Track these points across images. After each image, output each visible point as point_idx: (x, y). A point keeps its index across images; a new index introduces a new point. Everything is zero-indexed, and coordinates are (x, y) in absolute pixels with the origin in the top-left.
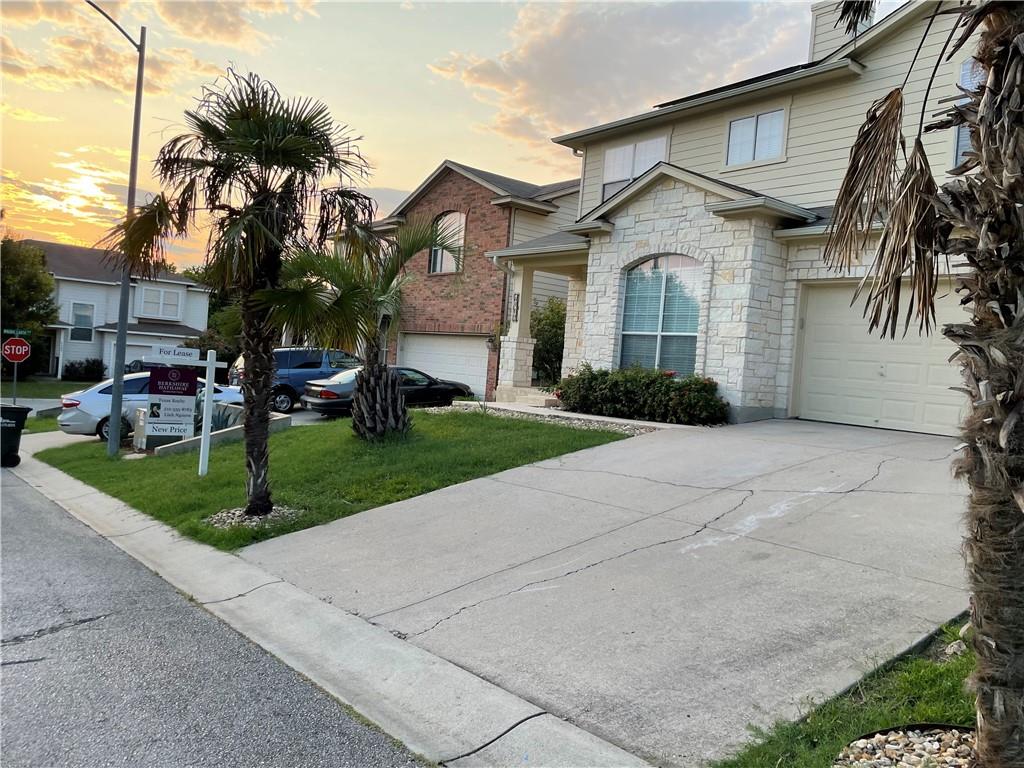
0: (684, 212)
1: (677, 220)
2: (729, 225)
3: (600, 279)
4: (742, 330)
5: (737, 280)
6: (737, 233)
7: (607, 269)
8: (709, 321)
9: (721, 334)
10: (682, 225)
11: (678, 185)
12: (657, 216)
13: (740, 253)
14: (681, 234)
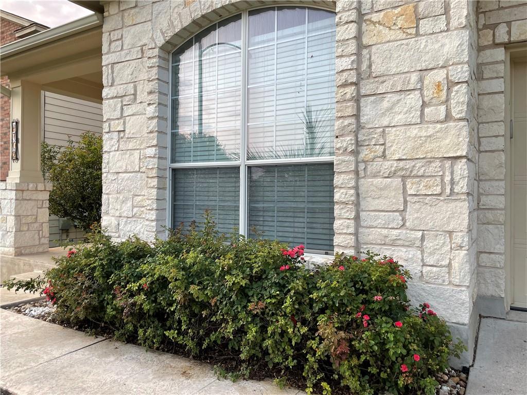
3: (124, 73)
4: (455, 140)
5: (426, 26)
7: (135, 53)
9: (396, 153)
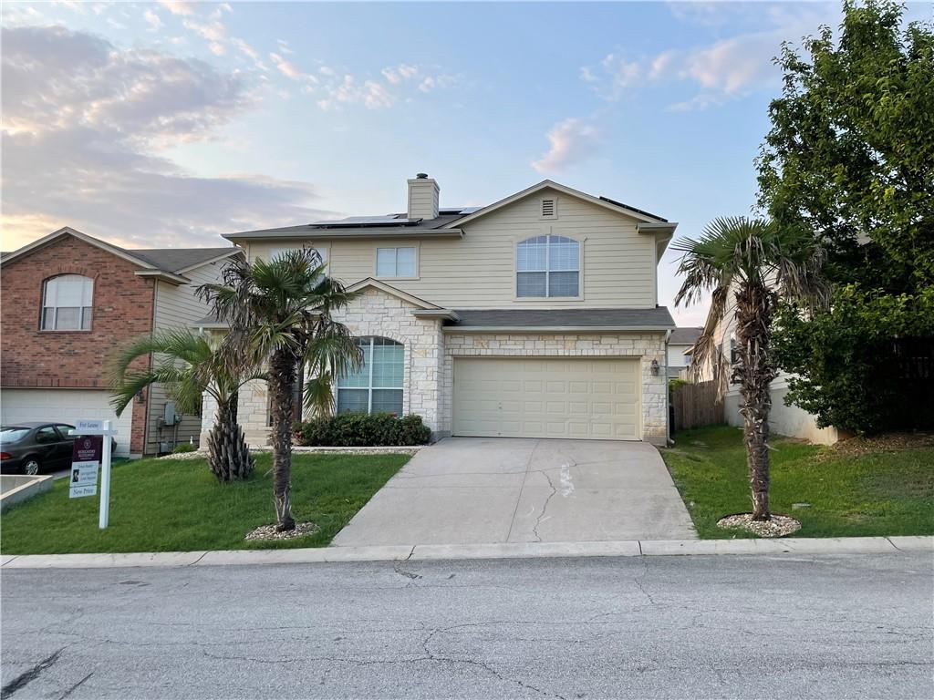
0: (386, 311)
1: (381, 316)
2: (420, 323)
4: (434, 386)
5: (428, 356)
6: (426, 328)
8: (410, 380)
9: (420, 388)
10: (384, 319)
11: (379, 293)
12: (364, 311)
13: (430, 340)
14: (385, 325)
